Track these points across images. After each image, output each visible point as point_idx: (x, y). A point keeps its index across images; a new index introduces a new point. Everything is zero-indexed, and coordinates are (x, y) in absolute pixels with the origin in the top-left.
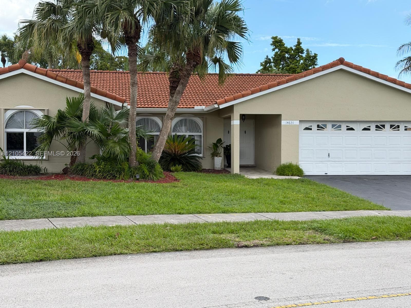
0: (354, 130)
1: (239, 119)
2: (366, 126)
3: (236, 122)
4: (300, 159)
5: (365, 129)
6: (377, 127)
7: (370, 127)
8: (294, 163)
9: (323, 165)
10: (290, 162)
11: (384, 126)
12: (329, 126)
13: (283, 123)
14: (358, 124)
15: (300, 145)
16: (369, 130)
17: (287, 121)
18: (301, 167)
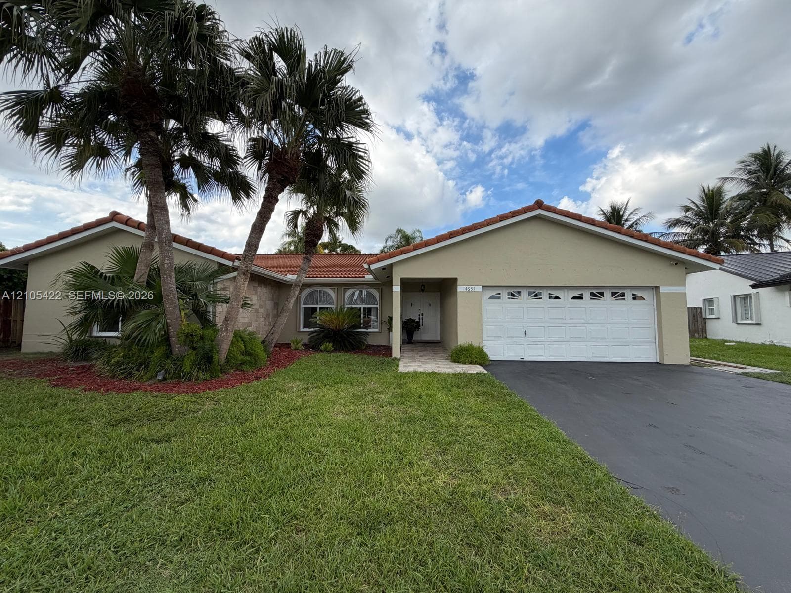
0: (559, 298)
1: (400, 284)
2: (576, 294)
3: (396, 288)
4: (484, 337)
5: (575, 298)
6: (592, 294)
7: (582, 294)
8: (476, 344)
9: (518, 346)
10: (470, 343)
11: (602, 294)
12: (525, 293)
13: (460, 289)
14: (566, 290)
15: (484, 319)
16: (582, 298)
17: (465, 287)
18: (485, 350)
